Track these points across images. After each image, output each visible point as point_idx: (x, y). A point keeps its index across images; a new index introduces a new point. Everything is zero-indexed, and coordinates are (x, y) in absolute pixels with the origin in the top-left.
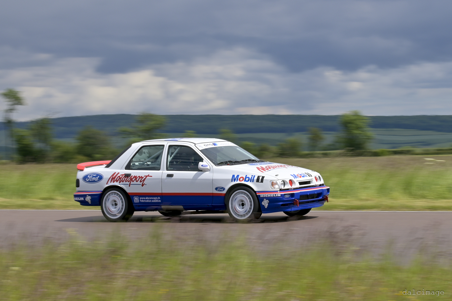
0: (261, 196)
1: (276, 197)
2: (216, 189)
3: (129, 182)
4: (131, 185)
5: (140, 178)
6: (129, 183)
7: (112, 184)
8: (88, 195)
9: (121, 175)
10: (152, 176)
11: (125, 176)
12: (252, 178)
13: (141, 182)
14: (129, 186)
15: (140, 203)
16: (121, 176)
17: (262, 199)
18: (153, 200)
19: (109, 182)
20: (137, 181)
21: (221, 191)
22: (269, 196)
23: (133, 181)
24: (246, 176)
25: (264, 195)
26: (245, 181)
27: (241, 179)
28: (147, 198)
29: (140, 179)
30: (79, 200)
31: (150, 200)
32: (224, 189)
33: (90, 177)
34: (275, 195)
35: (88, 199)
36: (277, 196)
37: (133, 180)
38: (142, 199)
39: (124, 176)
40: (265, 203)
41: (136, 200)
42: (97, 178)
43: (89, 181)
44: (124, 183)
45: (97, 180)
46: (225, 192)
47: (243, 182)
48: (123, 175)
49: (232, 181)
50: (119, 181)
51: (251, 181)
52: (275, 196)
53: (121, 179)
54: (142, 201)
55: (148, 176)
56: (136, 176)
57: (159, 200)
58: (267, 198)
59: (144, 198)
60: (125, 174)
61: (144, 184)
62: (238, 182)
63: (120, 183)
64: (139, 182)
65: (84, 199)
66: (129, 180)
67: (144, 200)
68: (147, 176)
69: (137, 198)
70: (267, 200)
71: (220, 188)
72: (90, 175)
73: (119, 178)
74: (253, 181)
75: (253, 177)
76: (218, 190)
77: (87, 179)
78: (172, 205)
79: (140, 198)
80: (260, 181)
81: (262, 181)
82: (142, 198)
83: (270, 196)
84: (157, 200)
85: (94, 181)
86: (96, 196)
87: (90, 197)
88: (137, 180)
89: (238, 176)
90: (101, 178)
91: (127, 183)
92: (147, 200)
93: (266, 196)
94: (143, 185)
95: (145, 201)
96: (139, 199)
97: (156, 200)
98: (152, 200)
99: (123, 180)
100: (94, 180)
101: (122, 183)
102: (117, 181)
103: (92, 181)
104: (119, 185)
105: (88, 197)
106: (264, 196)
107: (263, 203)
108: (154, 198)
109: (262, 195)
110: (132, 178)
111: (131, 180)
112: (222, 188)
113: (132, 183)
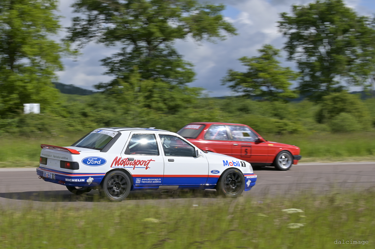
2: (212, 172)
3: (133, 165)
4: (135, 168)
6: (133, 166)
7: (117, 167)
10: (154, 161)
12: (238, 164)
13: (145, 165)
14: (134, 169)
16: (124, 160)
17: (247, 180)
19: (114, 165)
21: (216, 173)
23: (137, 165)
24: (233, 161)
25: (249, 177)
27: (231, 164)
28: (148, 179)
29: (144, 163)
30: (79, 181)
31: (151, 181)
32: (219, 172)
33: (91, 161)
35: (90, 180)
37: (137, 163)
39: (127, 160)
40: (249, 183)
41: (138, 181)
43: (91, 164)
46: (220, 174)
49: (224, 166)
50: (123, 165)
51: (238, 166)
52: (255, 177)
53: (126, 163)
56: (140, 160)
58: (250, 179)
59: (146, 179)
60: (128, 158)
61: (148, 167)
62: (230, 167)
63: (124, 166)
64: (143, 166)
65: (86, 180)
68: (150, 161)
70: (250, 181)
71: (215, 171)
72: (91, 159)
73: (122, 162)
76: (214, 173)
77: (88, 163)
81: (245, 166)
82: (144, 179)
83: (252, 177)
84: (158, 181)
86: (101, 178)
87: (93, 178)
88: (141, 164)
89: (227, 162)
91: (132, 166)
92: (148, 181)
95: (146, 182)
96: (141, 180)
98: (153, 181)
99: (127, 164)
100: (96, 163)
102: (121, 165)
103: (94, 165)
104: (124, 168)
105: (91, 178)
107: (247, 183)
108: (155, 179)
109: (247, 177)
111: (135, 163)
112: (217, 171)
113: (136, 166)
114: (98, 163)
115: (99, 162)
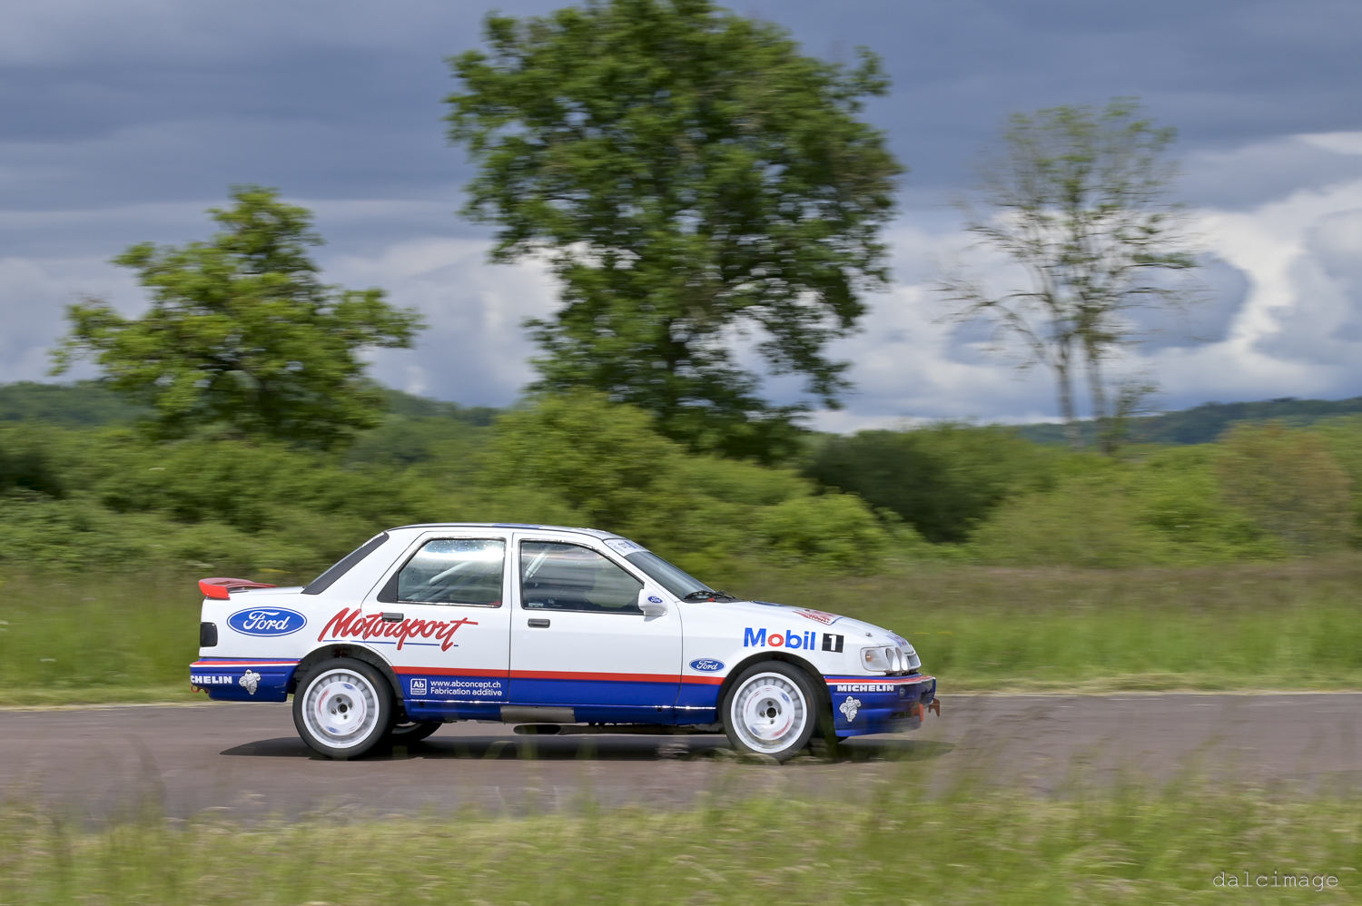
0: (839, 689)
1: (882, 692)
2: (694, 665)
3: (396, 636)
4: (403, 645)
5: (438, 627)
6: (397, 640)
7: (338, 640)
8: (248, 671)
9: (368, 617)
10: (477, 624)
11: (383, 620)
12: (806, 638)
13: (438, 637)
14: (399, 648)
15: (429, 696)
16: (368, 620)
17: (843, 697)
18: (478, 689)
19: (328, 636)
20: (426, 636)
21: (710, 670)
22: (861, 690)
23: (412, 636)
24: (789, 632)
25: (849, 687)
26: (788, 645)
27: (776, 640)
28: (455, 684)
29: (437, 630)
30: (214, 682)
31: (466, 688)
32: (720, 666)
33: (257, 620)
34: (881, 687)
35: (250, 680)
36: (884, 689)
37: (413, 631)
38: (437, 687)
39: (380, 618)
40: (850, 709)
41: (418, 687)
42: (284, 623)
43: (254, 630)
44: (382, 638)
45: (282, 627)
46: (723, 674)
47: (783, 649)
48: (376, 617)
49: (746, 644)
51: (805, 647)
52: (878, 689)
53: (371, 628)
54: (437, 692)
55: (465, 621)
56: (424, 621)
57: (495, 690)
58: (856, 695)
59: (447, 684)
60: (382, 614)
61: (452, 643)
62: (768, 648)
63: (365, 637)
64: (432, 639)
65: (236, 680)
66: (398, 631)
67: (444, 688)
68: (459, 623)
69: (423, 682)
70: (857, 701)
71: (708, 664)
72: (258, 614)
73: (361, 623)
74: (812, 648)
75: (810, 636)
76: (702, 669)
77: (248, 625)
78: (537, 706)
79: (433, 683)
80: (833, 647)
81: (839, 648)
82: (440, 684)
83: (866, 690)
84: (490, 689)
85: (273, 631)
86: (283, 673)
87: (257, 675)
88: (427, 631)
89: (762, 632)
90: (296, 621)
91: (392, 639)
92: (456, 688)
93: (854, 690)
94: (445, 647)
95: (449, 692)
96: (429, 686)
97: (485, 689)
98: (472, 689)
99: (377, 631)
100: (273, 627)
101: (371, 638)
102: (355, 633)
103: (264, 631)
104: (362, 644)
105: (251, 674)
106: (849, 690)
107: (843, 709)
108: (480, 685)
109: (842, 687)
110: (409, 625)
111: (406, 629)
112: (714, 663)
113: (408, 639)
114: (277, 628)
115: (281, 624)
